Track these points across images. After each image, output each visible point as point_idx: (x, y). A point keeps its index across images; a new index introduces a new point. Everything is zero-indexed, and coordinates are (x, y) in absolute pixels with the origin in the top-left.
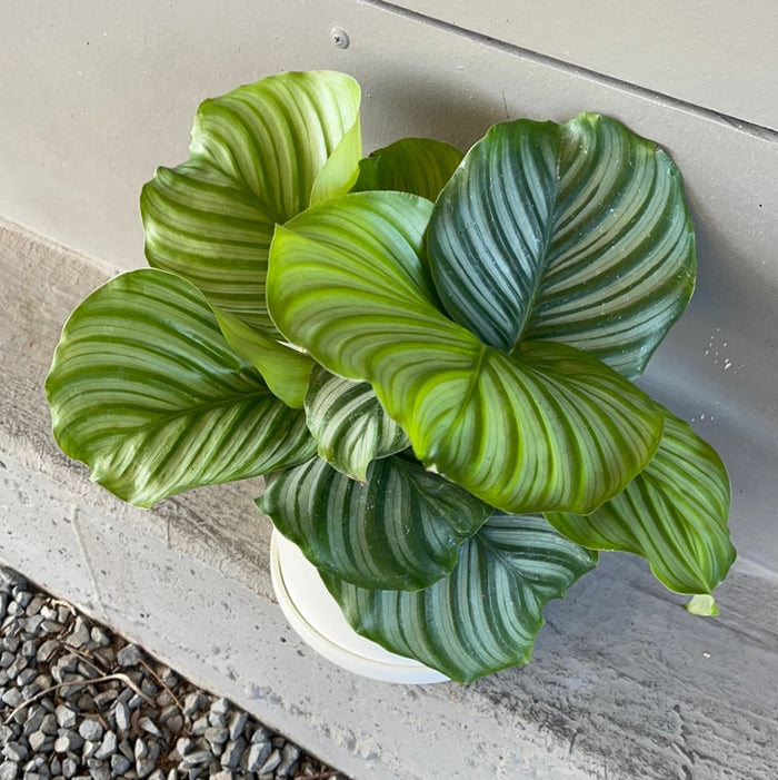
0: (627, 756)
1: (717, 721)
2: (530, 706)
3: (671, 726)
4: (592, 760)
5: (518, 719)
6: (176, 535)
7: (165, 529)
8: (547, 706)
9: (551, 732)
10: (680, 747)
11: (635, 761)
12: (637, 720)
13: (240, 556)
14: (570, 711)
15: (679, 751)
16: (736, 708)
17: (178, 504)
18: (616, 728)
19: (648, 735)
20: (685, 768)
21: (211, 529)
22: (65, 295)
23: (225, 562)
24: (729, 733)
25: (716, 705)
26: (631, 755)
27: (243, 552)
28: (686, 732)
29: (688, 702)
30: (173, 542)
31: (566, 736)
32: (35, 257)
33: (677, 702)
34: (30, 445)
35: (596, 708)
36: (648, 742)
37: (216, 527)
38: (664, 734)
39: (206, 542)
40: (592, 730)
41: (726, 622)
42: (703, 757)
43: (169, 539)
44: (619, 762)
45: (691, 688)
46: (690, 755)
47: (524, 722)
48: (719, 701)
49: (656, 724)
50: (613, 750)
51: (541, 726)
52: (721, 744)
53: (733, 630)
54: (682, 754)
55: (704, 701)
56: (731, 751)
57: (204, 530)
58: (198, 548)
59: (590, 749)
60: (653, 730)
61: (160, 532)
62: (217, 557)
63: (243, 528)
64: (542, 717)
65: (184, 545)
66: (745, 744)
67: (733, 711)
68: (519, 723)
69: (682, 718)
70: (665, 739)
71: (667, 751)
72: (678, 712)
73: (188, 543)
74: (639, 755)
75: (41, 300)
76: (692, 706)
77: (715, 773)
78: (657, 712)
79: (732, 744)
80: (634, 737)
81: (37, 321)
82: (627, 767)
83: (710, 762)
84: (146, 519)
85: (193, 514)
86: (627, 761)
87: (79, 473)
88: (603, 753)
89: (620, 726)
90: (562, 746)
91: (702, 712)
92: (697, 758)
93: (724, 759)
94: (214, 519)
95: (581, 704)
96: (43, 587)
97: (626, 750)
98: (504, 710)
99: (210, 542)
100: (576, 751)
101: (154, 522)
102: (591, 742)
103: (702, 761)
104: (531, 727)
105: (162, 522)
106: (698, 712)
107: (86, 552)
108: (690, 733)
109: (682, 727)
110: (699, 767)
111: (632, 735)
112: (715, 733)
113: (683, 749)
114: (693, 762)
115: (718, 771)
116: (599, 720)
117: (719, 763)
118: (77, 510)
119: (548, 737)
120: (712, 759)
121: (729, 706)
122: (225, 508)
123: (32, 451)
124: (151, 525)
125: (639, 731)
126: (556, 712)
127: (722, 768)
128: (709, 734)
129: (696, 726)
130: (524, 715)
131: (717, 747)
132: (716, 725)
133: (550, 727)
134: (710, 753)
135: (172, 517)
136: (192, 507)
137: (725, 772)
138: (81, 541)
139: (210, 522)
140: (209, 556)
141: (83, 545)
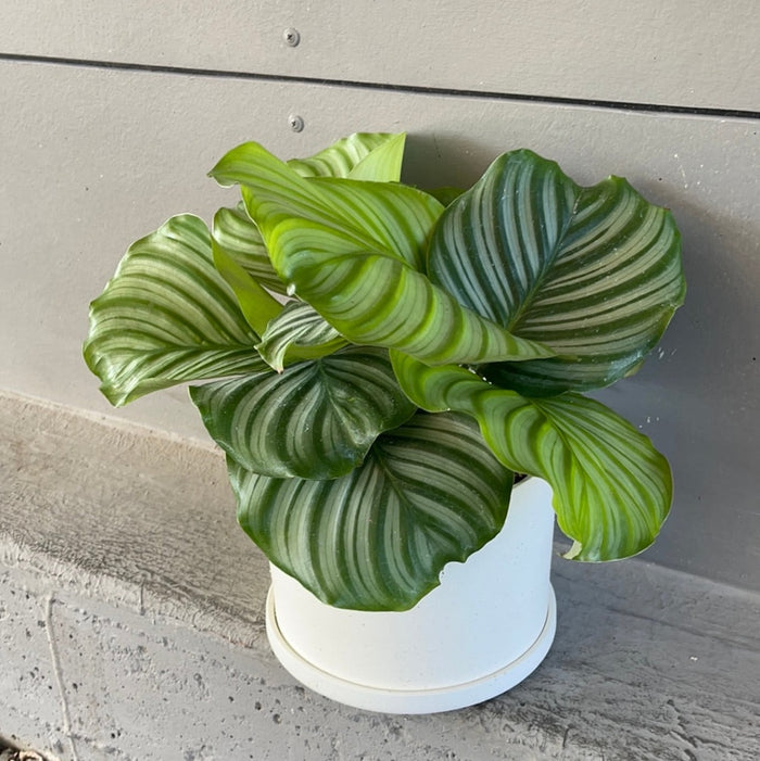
0: (624, 745)
1: (715, 711)
2: (516, 708)
3: (667, 717)
4: (588, 753)
5: (505, 721)
6: (149, 597)
7: (139, 593)
8: (535, 708)
9: (541, 730)
10: (679, 734)
11: (634, 749)
12: (630, 715)
13: (213, 607)
14: (560, 711)
15: (679, 737)
16: (732, 699)
17: (153, 573)
18: (611, 722)
19: (644, 726)
20: (688, 752)
21: (185, 589)
22: (54, 436)
23: (199, 615)
24: (729, 720)
25: (710, 697)
26: (628, 744)
27: (216, 605)
28: (683, 722)
29: (681, 697)
30: (146, 605)
31: (558, 732)
32: (29, 413)
33: (670, 698)
34: (10, 539)
35: (586, 707)
36: (645, 733)
37: (189, 587)
38: (659, 724)
39: (179, 599)
40: (584, 725)
41: (710, 632)
42: (704, 741)
43: (142, 602)
44: (616, 751)
45: (682, 686)
46: (691, 740)
47: (511, 724)
48: (712, 695)
49: (651, 716)
50: (609, 741)
51: (531, 726)
52: (722, 730)
53: (716, 637)
54: (683, 741)
55: (698, 696)
56: (734, 736)
57: (178, 590)
58: (171, 606)
59: (584, 742)
60: (647, 721)
61: (133, 598)
62: (191, 612)
63: (217, 587)
64: (531, 718)
65: (157, 606)
66: (747, 729)
67: (729, 702)
68: (507, 725)
69: (678, 711)
70: (662, 728)
71: (666, 739)
72: (673, 705)
73: (161, 602)
74: (637, 744)
75: (31, 440)
76: (685, 700)
77: (721, 754)
78: (651, 707)
79: (734, 729)
80: (629, 728)
81: (26, 454)
82: (626, 754)
83: (713, 745)
84: (120, 587)
85: (167, 579)
86: (625, 749)
87: (55, 556)
88: (599, 744)
89: (614, 720)
90: (555, 743)
91: (698, 704)
92: (699, 743)
93: (728, 741)
94: (187, 582)
95: (569, 705)
96: (12, 740)
97: (623, 741)
98: (490, 715)
99: (184, 599)
100: (570, 745)
101: (127, 589)
102: (585, 736)
103: (705, 745)
104: (520, 728)
105: (136, 587)
106: (693, 705)
107: (58, 662)
108: (688, 722)
109: (679, 718)
110: (701, 750)
111: (627, 727)
112: (714, 721)
113: (683, 736)
114: (695, 746)
115: (723, 752)
116: (591, 717)
117: (724, 746)
118: (53, 601)
119: (538, 736)
120: (715, 742)
121: (725, 698)
122: (199, 573)
123: (11, 544)
124: (125, 591)
125: (634, 723)
126: (544, 712)
127: (727, 750)
128: (709, 722)
129: (693, 717)
130: (511, 717)
131: (718, 732)
132: (712, 713)
133: (540, 725)
134: (712, 738)
135: (146, 582)
136: (167, 574)
137: (732, 753)
138: (55, 648)
139: (184, 584)
140: (183, 612)
141: (56, 653)
